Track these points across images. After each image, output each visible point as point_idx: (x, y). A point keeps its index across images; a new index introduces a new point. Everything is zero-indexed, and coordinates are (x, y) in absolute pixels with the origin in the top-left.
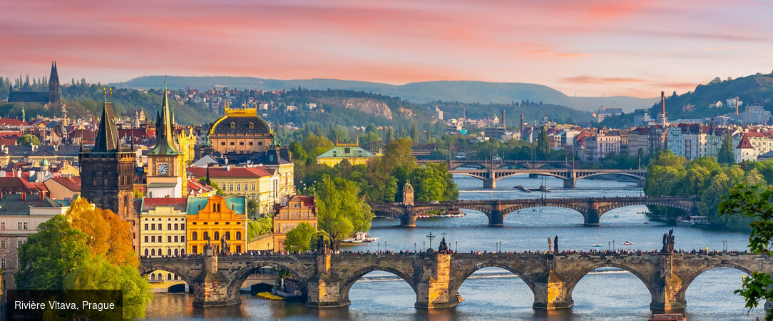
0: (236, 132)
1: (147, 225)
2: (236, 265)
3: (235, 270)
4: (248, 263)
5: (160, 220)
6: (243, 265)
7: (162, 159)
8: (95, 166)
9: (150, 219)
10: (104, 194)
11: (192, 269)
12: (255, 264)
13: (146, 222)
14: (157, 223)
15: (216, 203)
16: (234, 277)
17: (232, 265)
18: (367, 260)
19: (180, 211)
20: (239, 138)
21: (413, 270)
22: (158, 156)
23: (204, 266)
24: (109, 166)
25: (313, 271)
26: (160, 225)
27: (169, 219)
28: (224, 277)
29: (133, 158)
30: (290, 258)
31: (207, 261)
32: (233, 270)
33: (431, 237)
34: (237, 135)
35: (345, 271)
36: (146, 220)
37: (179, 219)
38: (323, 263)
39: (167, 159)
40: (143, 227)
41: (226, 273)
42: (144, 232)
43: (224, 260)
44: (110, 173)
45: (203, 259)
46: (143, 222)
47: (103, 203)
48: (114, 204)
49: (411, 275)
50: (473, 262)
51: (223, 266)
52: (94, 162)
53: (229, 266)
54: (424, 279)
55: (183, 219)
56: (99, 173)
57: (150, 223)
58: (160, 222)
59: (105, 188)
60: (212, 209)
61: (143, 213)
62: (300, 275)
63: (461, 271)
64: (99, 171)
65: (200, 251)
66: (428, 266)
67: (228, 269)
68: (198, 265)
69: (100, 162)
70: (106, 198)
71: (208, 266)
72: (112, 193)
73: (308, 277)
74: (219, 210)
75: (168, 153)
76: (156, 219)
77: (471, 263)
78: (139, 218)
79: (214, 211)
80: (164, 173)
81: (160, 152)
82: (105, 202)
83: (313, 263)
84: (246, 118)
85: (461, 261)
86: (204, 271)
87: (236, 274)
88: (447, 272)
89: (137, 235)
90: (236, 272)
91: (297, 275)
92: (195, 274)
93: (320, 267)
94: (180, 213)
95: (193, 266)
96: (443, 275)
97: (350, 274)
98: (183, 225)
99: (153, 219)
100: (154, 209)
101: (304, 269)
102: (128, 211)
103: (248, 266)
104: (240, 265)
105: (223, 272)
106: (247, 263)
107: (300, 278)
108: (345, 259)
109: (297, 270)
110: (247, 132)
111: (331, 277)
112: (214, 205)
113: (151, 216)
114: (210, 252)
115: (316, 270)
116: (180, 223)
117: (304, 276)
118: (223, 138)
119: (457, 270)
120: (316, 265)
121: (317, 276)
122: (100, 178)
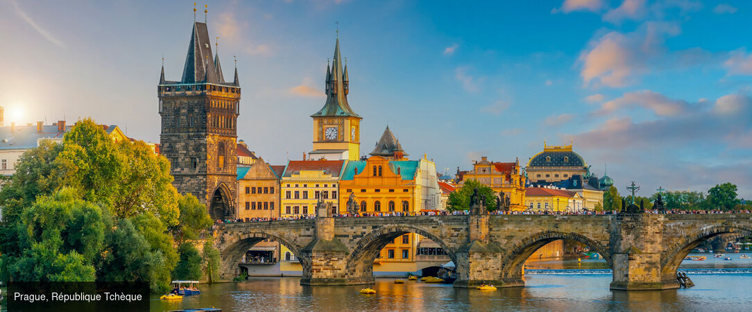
0: (551, 165)
1: (289, 193)
2: (359, 230)
3: (358, 236)
4: (376, 227)
5: (305, 186)
6: (369, 230)
7: (331, 121)
8: (178, 102)
9: (292, 185)
10: (189, 137)
11: (300, 236)
12: (385, 229)
13: (288, 189)
14: (301, 190)
15: (377, 166)
16: (356, 247)
17: (353, 231)
18: (540, 223)
19: (330, 176)
20: (555, 170)
21: (608, 236)
22: (325, 117)
23: (315, 232)
24: (196, 102)
25: (465, 238)
26: (306, 193)
27: (317, 186)
28: (343, 246)
29: (235, 94)
30: (432, 221)
31: (319, 224)
32: (355, 237)
33: (633, 189)
34: (552, 168)
35: (510, 238)
36: (288, 186)
37: (330, 185)
38: (478, 227)
39: (336, 121)
40: (284, 195)
41: (345, 241)
42: (284, 201)
43: (343, 223)
44: (196, 111)
45: (314, 223)
46: (284, 190)
47: (188, 150)
48: (200, 151)
49: (605, 243)
50: (697, 225)
51: (341, 231)
52: (177, 97)
53: (349, 231)
54: (622, 248)
55: (334, 186)
56: (183, 111)
57: (293, 190)
58: (305, 189)
59: (191, 130)
60: (372, 174)
61: (284, 178)
62: (447, 243)
63: (680, 237)
64: (184, 108)
65: (311, 212)
66: (629, 230)
67: (348, 236)
68: (308, 230)
69: (185, 96)
70: (192, 143)
71: (320, 230)
72: (199, 137)
73: (458, 247)
74: (380, 175)
75: (338, 114)
76: (301, 185)
77: (694, 226)
78: (280, 184)
79: (375, 175)
80: (333, 138)
81: (328, 112)
82: (190, 148)
83: (464, 227)
84: (562, 153)
85: (680, 223)
86: (315, 239)
87: (359, 243)
88: (659, 239)
89: (276, 205)
90: (358, 239)
91: (443, 243)
92: (305, 242)
93: (473, 232)
94: (329, 177)
95: (303, 232)
96: (652, 242)
97: (517, 242)
98: (334, 192)
99: (297, 186)
100: (299, 174)
101: (452, 235)
102: (225, 162)
103: (375, 232)
104: (364, 230)
105: (342, 239)
106: (374, 227)
107: (447, 248)
108: (509, 222)
109: (442, 237)
110: (562, 165)
111: (489, 246)
112: (375, 169)
113: (293, 181)
114: (323, 212)
115: (468, 236)
116: (330, 190)
117: (452, 245)
118: (539, 171)
119: (672, 237)
120: (467, 229)
121: (469, 244)
122: (185, 118)
